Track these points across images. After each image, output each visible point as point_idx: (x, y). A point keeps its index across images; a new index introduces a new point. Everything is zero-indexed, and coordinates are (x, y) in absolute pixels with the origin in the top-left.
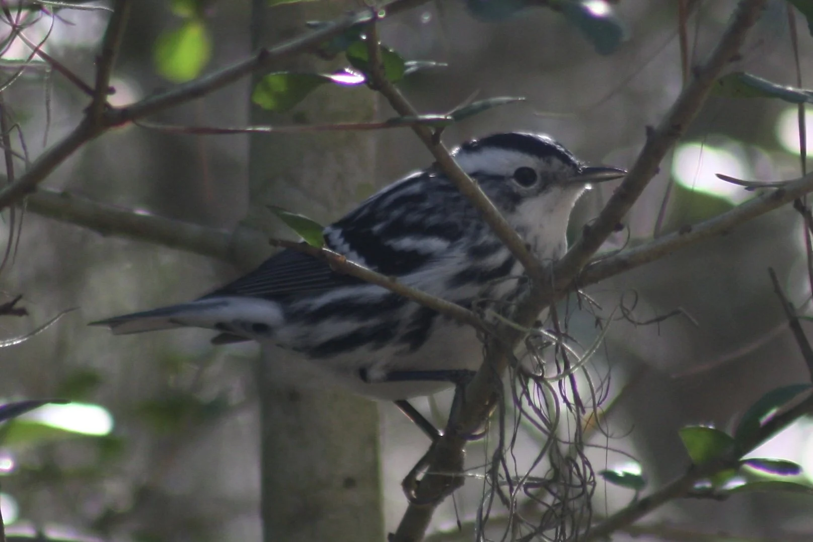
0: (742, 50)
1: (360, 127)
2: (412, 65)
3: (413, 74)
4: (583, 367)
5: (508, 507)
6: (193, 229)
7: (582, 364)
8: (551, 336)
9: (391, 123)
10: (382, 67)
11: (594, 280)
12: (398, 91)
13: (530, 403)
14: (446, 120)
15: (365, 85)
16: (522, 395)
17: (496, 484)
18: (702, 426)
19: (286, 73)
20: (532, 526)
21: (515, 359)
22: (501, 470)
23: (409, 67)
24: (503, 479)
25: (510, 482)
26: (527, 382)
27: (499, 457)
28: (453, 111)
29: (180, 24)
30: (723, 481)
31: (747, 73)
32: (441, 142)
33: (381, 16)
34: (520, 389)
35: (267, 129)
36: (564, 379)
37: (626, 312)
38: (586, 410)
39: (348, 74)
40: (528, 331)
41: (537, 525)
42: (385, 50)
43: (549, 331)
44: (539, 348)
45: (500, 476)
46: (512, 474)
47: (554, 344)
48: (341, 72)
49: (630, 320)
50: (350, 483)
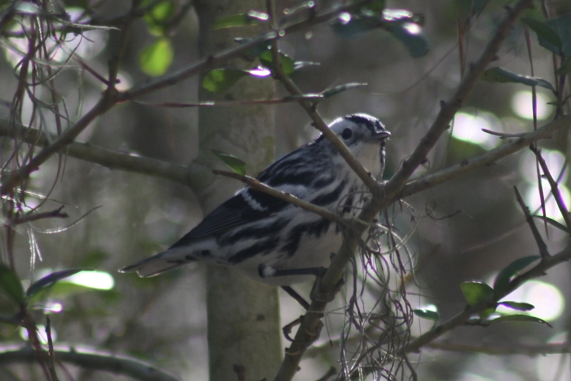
0: (499, 54)
1: (265, 102)
2: (299, 64)
3: (300, 70)
4: (404, 246)
5: (360, 330)
6: (165, 165)
7: (404, 244)
8: (384, 227)
9: (286, 100)
10: (281, 65)
11: (409, 194)
12: (290, 80)
13: (372, 268)
14: (319, 98)
15: (271, 77)
16: (367, 264)
17: (352, 317)
18: (474, 282)
19: (222, 69)
20: (375, 343)
21: (362, 241)
22: (355, 309)
23: (297, 65)
24: (356, 314)
25: (361, 316)
26: (370, 256)
27: (354, 300)
28: (324, 92)
29: (154, 41)
30: (487, 315)
31: (501, 68)
32: (317, 111)
33: (281, 35)
34: (366, 260)
35: (212, 104)
36: (393, 253)
37: (429, 212)
38: (406, 272)
39: (260, 70)
40: (369, 225)
41: (377, 342)
42: (282, 55)
43: (383, 225)
44: (377, 235)
45: (355, 312)
46: (362, 311)
47: (386, 232)
48: (256, 68)
49: (431, 217)
50: (261, 318)
